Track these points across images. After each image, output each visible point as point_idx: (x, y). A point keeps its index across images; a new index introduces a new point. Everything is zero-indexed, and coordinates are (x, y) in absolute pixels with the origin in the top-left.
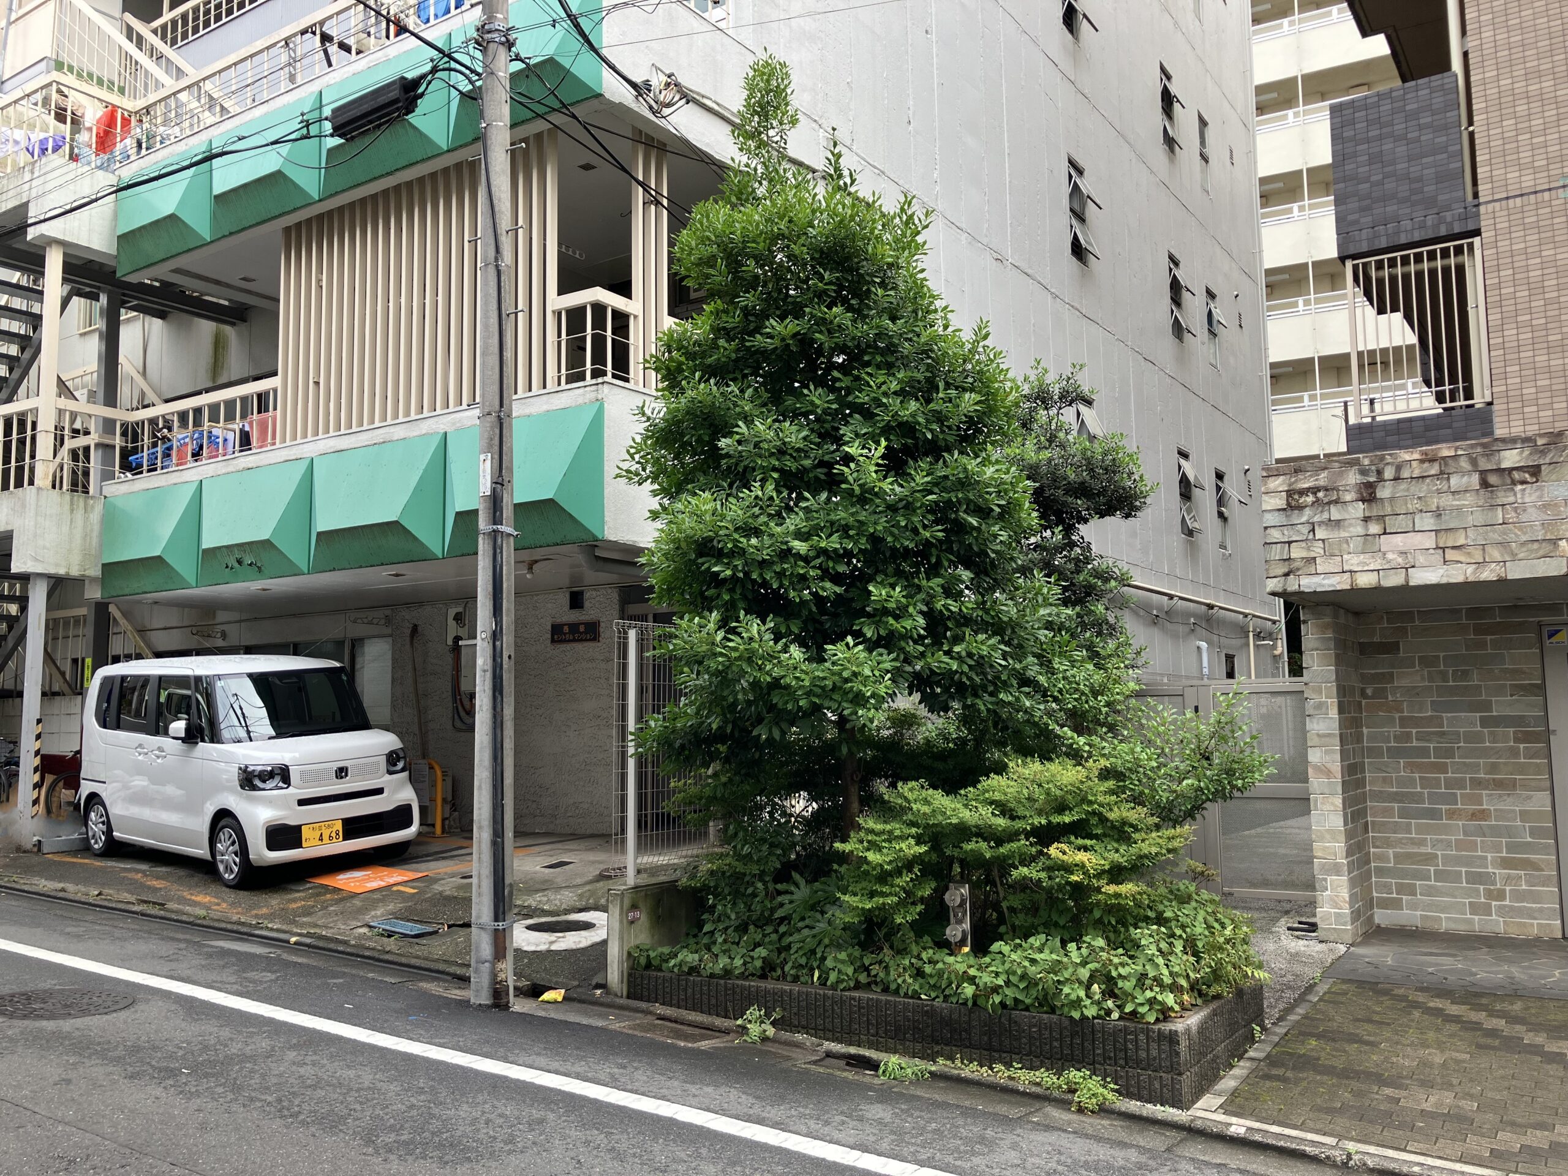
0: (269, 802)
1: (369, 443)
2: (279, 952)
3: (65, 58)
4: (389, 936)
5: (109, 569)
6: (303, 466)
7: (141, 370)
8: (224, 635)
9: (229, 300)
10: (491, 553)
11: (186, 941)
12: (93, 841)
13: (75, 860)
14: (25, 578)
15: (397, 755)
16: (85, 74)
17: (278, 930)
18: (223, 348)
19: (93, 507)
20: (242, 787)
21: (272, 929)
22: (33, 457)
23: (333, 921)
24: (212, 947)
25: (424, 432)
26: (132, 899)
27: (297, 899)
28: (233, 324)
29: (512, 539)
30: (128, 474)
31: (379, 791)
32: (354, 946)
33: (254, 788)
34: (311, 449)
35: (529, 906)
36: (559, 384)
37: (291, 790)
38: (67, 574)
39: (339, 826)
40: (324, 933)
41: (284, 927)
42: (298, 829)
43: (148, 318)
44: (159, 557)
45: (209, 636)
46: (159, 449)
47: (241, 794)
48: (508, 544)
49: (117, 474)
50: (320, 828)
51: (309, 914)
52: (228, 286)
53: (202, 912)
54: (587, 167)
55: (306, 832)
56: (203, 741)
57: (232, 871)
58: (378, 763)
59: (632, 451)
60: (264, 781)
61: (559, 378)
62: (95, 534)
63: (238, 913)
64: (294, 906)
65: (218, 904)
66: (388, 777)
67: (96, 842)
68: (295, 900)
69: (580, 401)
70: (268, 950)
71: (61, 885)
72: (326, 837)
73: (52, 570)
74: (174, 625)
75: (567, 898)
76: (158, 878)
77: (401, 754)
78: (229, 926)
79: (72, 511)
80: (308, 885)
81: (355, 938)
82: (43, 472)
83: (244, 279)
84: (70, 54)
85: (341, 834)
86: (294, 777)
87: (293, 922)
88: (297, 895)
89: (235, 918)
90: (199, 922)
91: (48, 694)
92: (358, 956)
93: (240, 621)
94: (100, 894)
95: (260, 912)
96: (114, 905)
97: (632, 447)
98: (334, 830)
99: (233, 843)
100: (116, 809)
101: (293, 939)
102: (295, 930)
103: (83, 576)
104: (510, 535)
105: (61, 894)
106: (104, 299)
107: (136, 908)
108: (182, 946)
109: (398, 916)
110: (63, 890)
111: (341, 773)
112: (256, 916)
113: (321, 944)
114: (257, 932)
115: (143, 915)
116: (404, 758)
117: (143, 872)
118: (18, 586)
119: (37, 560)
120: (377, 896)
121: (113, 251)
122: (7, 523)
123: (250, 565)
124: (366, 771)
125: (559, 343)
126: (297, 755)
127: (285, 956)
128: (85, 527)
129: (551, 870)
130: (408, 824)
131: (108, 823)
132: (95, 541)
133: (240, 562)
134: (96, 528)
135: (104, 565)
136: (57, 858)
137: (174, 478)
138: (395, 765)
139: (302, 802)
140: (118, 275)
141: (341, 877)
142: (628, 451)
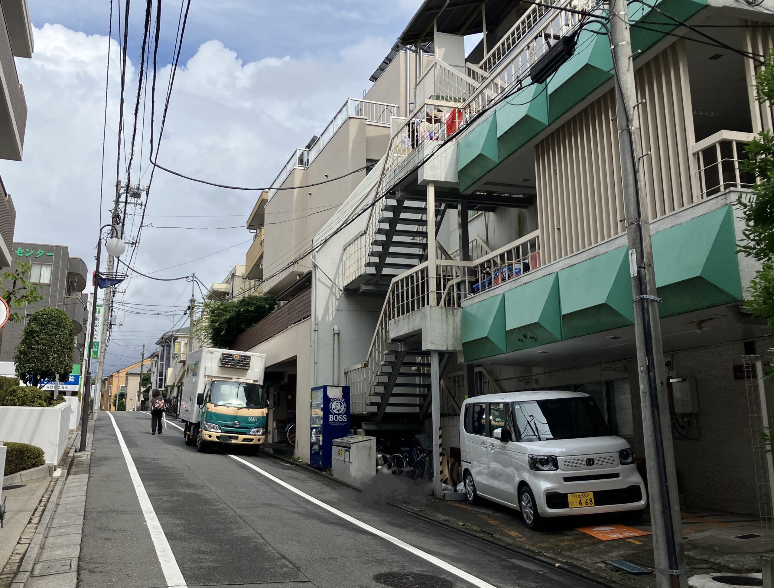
0: (547, 478)
1: (587, 258)
2: (547, 571)
3: (440, 93)
4: (617, 571)
5: (465, 345)
6: (553, 277)
7: (485, 241)
8: (537, 381)
9: (523, 194)
10: (641, 313)
11: (497, 557)
12: (468, 496)
13: (460, 505)
14: (428, 353)
15: (627, 452)
16: (449, 98)
17: (550, 558)
18: (523, 221)
19: (457, 314)
20: (531, 469)
21: (546, 557)
22: (428, 291)
23: (584, 556)
24: (510, 562)
25: (617, 246)
26: (478, 530)
27: (566, 540)
28: (526, 207)
29: (656, 303)
30: (472, 295)
31: (616, 475)
32: (593, 574)
33: (538, 469)
34: (556, 267)
35: (719, 564)
36: (702, 198)
37: (559, 471)
38: (447, 350)
39: (591, 496)
40: (576, 563)
41: (553, 556)
42: (565, 496)
43: (487, 213)
44: (486, 337)
45: (529, 382)
46: (486, 280)
47: (531, 472)
48: (653, 308)
49: (467, 295)
50: (579, 496)
51: (571, 550)
52: (517, 186)
53: (511, 542)
54: (716, 57)
55: (570, 498)
56: (511, 440)
57: (530, 519)
58: (613, 457)
59: (747, 233)
60: (543, 465)
61: (702, 195)
62: (459, 328)
63: (529, 545)
64: (563, 544)
65: (521, 538)
66: (621, 467)
67: (470, 497)
68: (564, 541)
69: (714, 208)
70: (540, 569)
71: (446, 518)
72: (583, 502)
73: (439, 348)
74: (512, 377)
75: (749, 561)
76: (495, 519)
77: (630, 452)
78: (524, 552)
79: (447, 317)
80: (575, 532)
81: (594, 569)
82: (433, 298)
83: (524, 180)
84: (442, 90)
85: (593, 501)
86: (560, 464)
87: (559, 554)
88: (566, 537)
89: (527, 547)
90: (509, 547)
91: (443, 415)
92: (594, 581)
93: (544, 373)
94: (464, 525)
95: (542, 545)
96: (469, 532)
97: (746, 230)
98: (589, 498)
99: (529, 502)
100: (477, 478)
101: (557, 565)
102: (559, 559)
103: (455, 350)
104: (653, 301)
105: (446, 523)
106: (459, 207)
107: (479, 535)
108: (494, 559)
109: (627, 559)
110: (448, 521)
111: (590, 462)
112: (540, 548)
113: (573, 570)
114: (538, 557)
115: (482, 539)
116: (632, 454)
117: (489, 516)
118: (425, 357)
119: (432, 343)
120: (616, 544)
121: (457, 180)
122: (419, 326)
123: (531, 338)
124: (605, 462)
125: (700, 173)
126: (564, 450)
127: (549, 574)
128: (453, 324)
129: (742, 540)
130: (639, 499)
131: (473, 486)
132: (459, 332)
133: (525, 336)
134: (459, 325)
135: (463, 344)
136: (452, 504)
137: (492, 294)
138: (626, 459)
139: (566, 479)
140: (461, 192)
141: (596, 529)
142: (744, 233)
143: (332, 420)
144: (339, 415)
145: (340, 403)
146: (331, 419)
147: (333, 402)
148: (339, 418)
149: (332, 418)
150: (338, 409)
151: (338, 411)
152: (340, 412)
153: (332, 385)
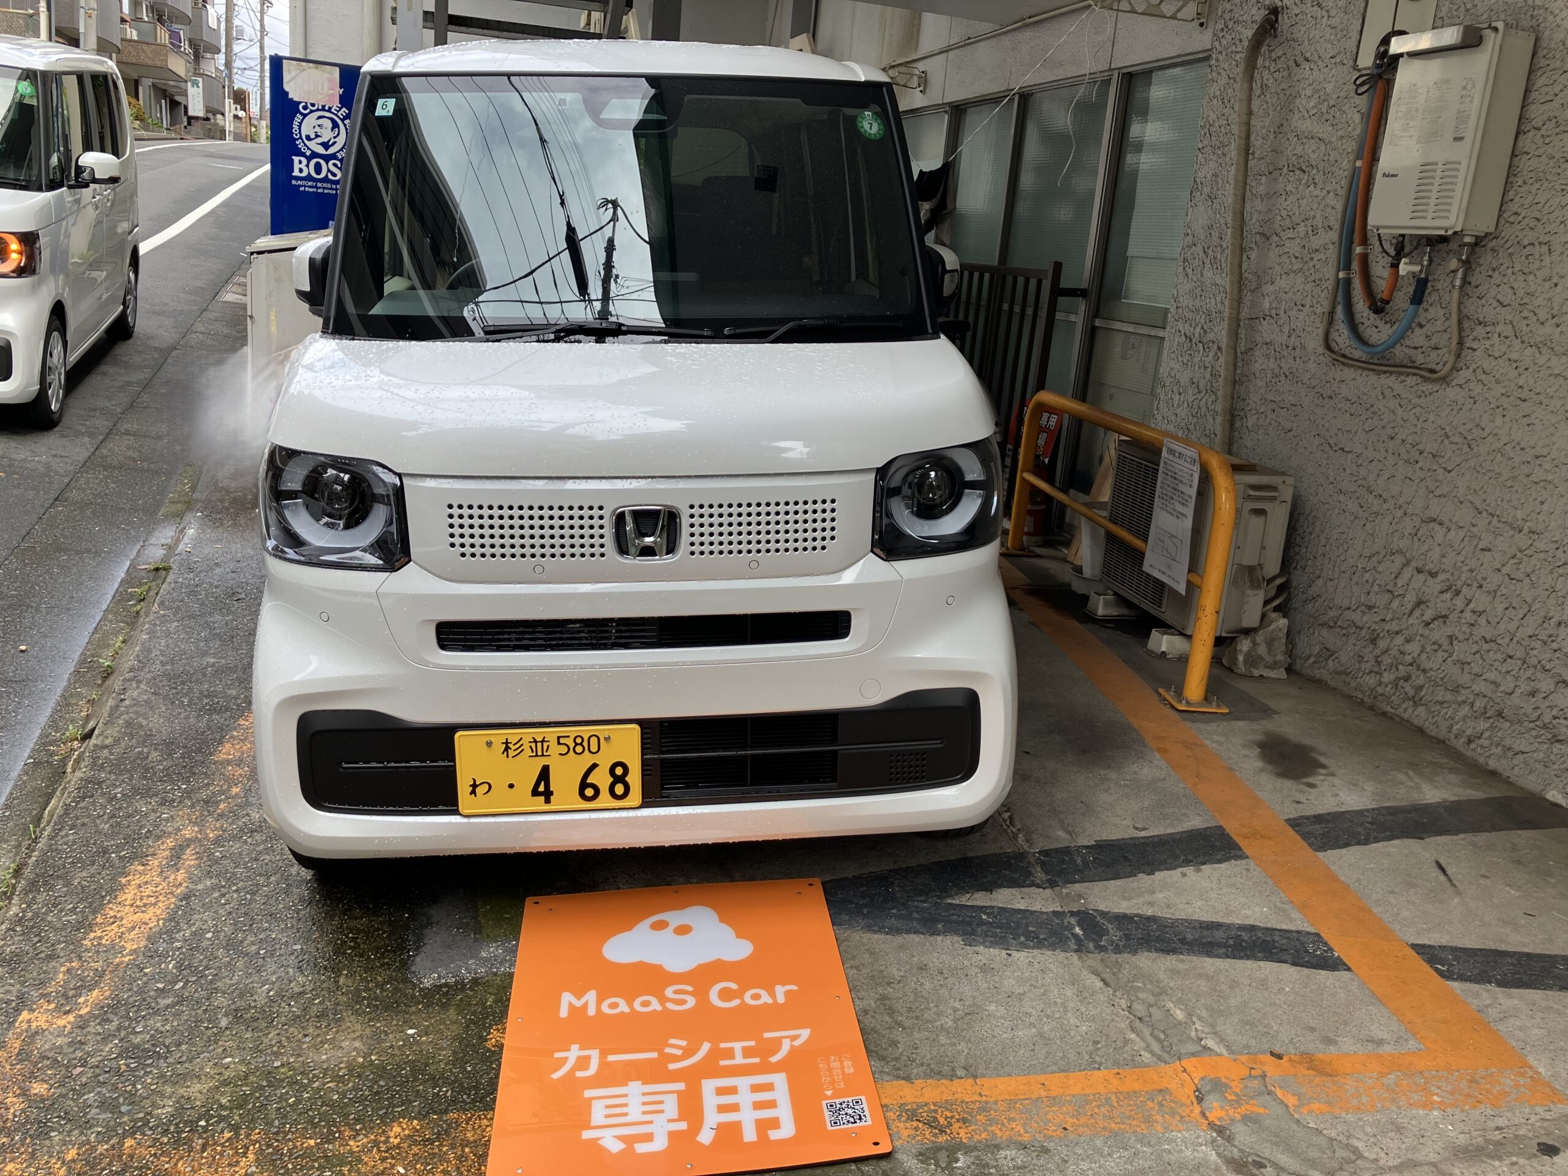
0: (325, 616)
15: (949, 469)
31: (829, 623)
39: (626, 745)
42: (437, 739)
50: (539, 747)
55: (473, 754)
58: (828, 501)
66: (872, 566)
72: (565, 781)
77: (973, 470)
85: (635, 778)
93: (948, 48)
98: (605, 761)
111: (646, 528)
116: (986, 483)
138: (929, 514)
139: (459, 636)
143: (305, 174)
144: (327, 158)
145: (332, 120)
146: (301, 171)
147: (305, 116)
148: (329, 171)
149: (303, 166)
150: (325, 139)
151: (326, 145)
152: (331, 151)
153: (301, 57)
